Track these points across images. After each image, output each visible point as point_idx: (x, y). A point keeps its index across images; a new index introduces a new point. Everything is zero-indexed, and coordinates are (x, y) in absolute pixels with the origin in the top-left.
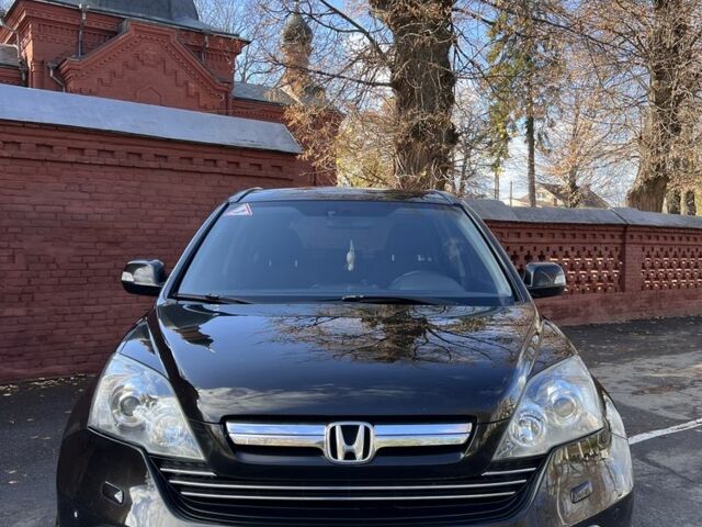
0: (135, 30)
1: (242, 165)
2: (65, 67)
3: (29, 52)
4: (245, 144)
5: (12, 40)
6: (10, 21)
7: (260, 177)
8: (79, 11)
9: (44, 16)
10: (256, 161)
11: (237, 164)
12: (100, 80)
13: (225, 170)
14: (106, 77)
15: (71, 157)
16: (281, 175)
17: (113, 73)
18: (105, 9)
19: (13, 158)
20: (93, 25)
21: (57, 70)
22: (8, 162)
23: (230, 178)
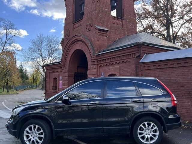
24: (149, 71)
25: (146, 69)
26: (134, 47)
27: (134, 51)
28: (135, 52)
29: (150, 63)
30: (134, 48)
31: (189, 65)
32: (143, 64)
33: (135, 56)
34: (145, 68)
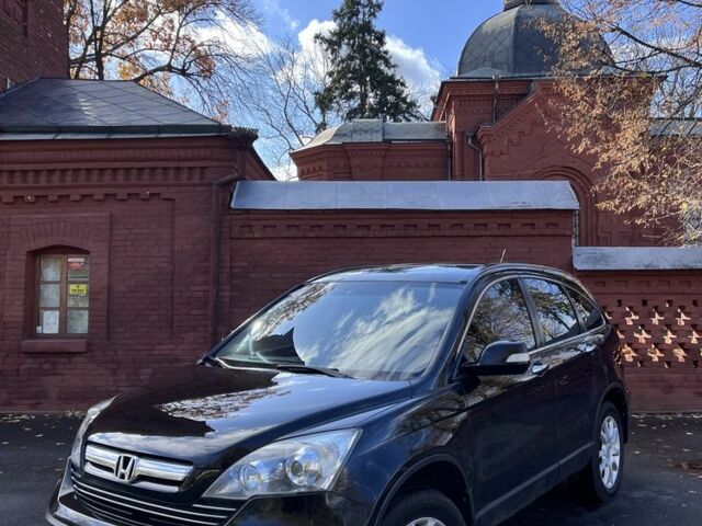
0: (543, 89)
1: (513, 226)
2: (480, 134)
3: (453, 126)
4: (515, 207)
5: (443, 119)
6: (441, 101)
7: (533, 236)
8: (493, 82)
9: (464, 93)
10: (528, 221)
11: (509, 225)
12: (510, 141)
13: (496, 232)
14: (515, 138)
15: (360, 233)
16: (557, 232)
17: (522, 133)
18: (517, 75)
19: (317, 238)
20: (506, 92)
21: (474, 137)
22: (315, 241)
23: (502, 239)
24: (267, 243)
25: (257, 235)
26: (203, 143)
27: (204, 159)
28: (203, 164)
29: (273, 216)
30: (205, 147)
31: (418, 233)
32: (244, 216)
33: (202, 178)
34: (251, 231)
